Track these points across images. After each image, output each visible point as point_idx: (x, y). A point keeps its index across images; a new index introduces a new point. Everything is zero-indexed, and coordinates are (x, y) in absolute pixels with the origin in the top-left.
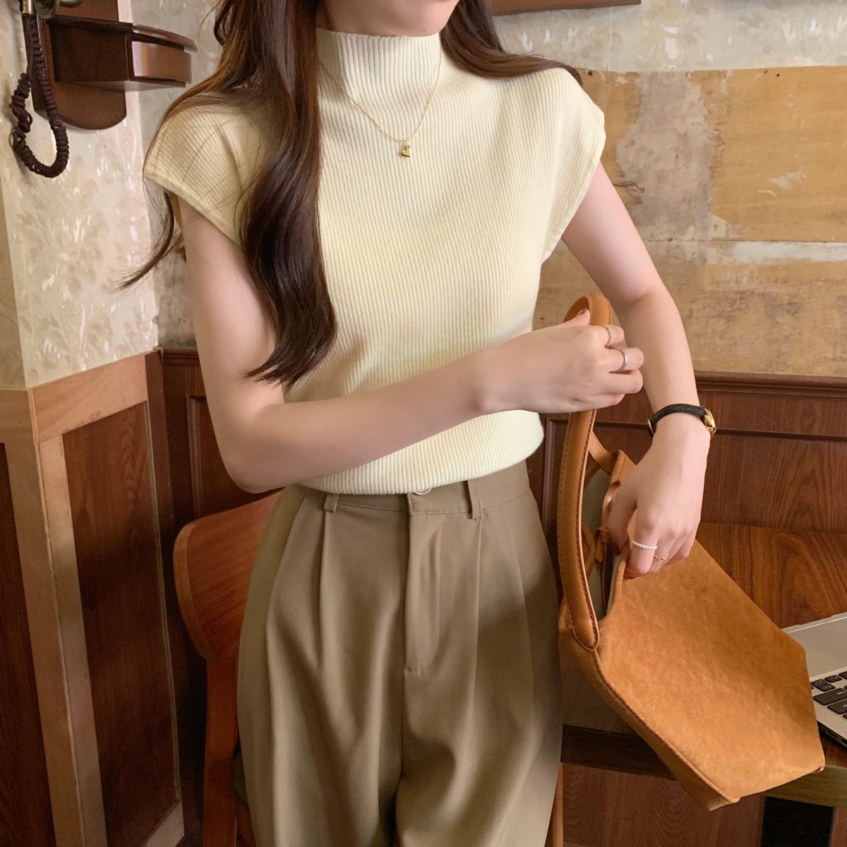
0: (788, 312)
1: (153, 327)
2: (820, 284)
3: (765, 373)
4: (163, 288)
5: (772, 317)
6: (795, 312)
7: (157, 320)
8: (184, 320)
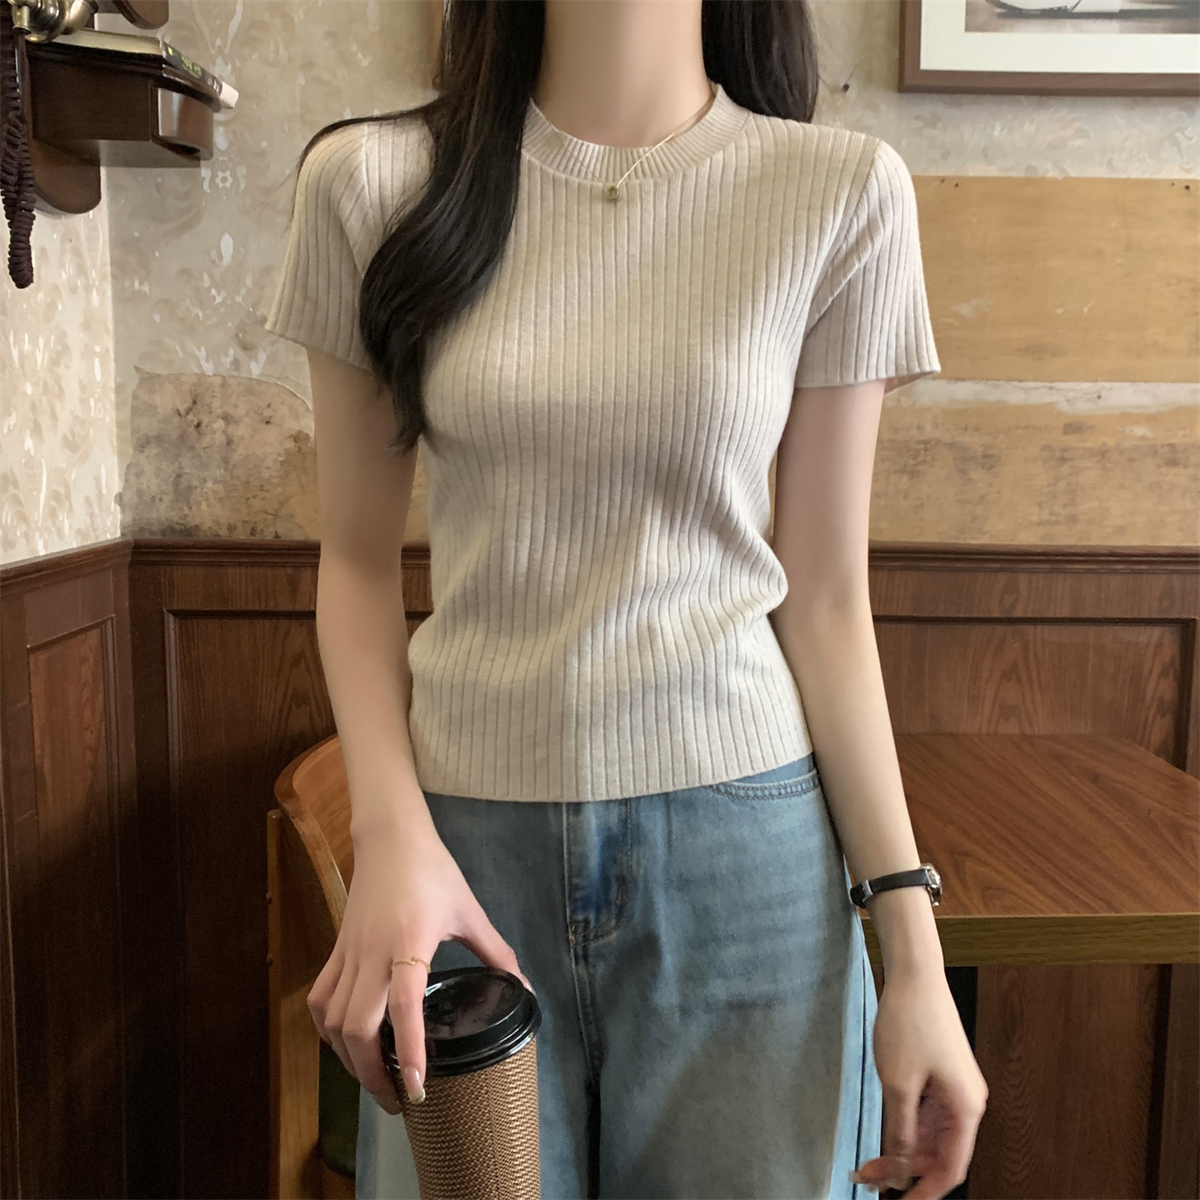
0: (983, 466)
1: (115, 508)
2: (1019, 431)
3: (957, 541)
4: (131, 451)
5: (963, 472)
6: (992, 467)
7: (120, 498)
8: (161, 500)
